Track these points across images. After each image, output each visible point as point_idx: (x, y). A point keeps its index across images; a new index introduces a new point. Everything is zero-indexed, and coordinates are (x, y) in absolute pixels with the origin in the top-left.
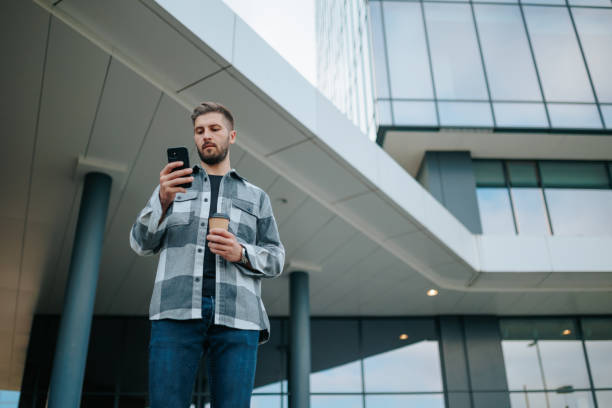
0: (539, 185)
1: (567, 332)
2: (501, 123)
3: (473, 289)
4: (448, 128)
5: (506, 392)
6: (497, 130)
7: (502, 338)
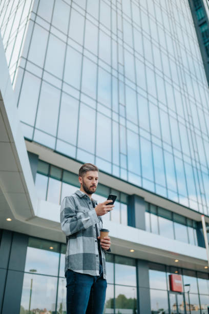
0: (61, 180)
1: (51, 248)
2: (58, 150)
3: (27, 222)
4: (36, 143)
5: (24, 272)
6: (55, 151)
7: (28, 246)
